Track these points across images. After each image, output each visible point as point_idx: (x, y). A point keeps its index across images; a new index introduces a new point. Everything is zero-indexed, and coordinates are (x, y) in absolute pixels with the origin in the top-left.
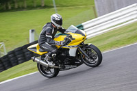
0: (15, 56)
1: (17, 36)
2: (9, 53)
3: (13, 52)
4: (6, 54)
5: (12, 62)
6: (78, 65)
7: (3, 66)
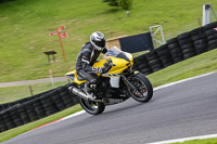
0: (179, 46)
1: (181, 15)
2: (169, 42)
3: (175, 41)
4: (164, 43)
5: (174, 56)
6: (124, 99)
7: (160, 61)
